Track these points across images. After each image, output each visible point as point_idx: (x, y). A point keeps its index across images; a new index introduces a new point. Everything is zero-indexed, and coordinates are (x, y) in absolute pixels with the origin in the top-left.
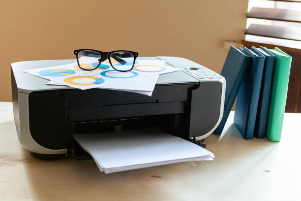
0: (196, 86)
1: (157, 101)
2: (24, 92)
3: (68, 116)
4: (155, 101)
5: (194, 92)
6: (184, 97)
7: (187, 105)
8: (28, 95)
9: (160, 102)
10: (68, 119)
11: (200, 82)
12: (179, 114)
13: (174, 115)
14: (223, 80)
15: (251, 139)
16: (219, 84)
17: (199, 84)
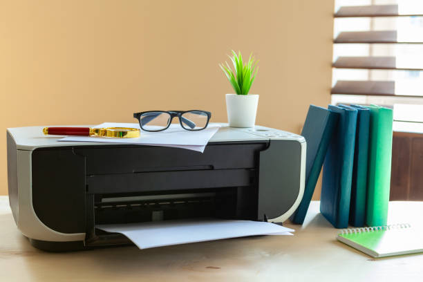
0: (265, 145)
1: (212, 168)
2: (24, 149)
3: (87, 186)
4: (207, 168)
5: (262, 153)
6: (248, 163)
7: (254, 174)
8: (31, 152)
9: (215, 167)
10: (87, 190)
11: (270, 141)
12: (243, 188)
13: (235, 188)
14: (302, 139)
16: (297, 145)
17: (269, 143)
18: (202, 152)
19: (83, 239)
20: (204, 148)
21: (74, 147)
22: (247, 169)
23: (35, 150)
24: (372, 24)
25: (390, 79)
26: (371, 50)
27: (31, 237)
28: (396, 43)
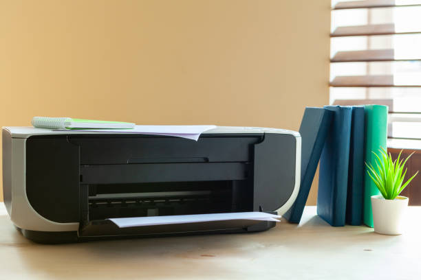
0: (260, 138)
1: (206, 161)
2: (17, 137)
3: (81, 176)
4: (202, 160)
5: (257, 147)
6: (243, 156)
7: (248, 167)
8: (25, 140)
9: (210, 160)
10: (81, 180)
11: (264, 134)
12: (238, 182)
13: (231, 182)
14: (297, 134)
15: (343, 226)
16: (292, 139)
17: (264, 137)
18: (197, 140)
19: (76, 229)
20: (198, 136)
21: (68, 135)
22: (241, 162)
23: (29, 138)
24: (369, 44)
25: (387, 97)
26: (368, 69)
27: (24, 228)
28: (393, 60)
